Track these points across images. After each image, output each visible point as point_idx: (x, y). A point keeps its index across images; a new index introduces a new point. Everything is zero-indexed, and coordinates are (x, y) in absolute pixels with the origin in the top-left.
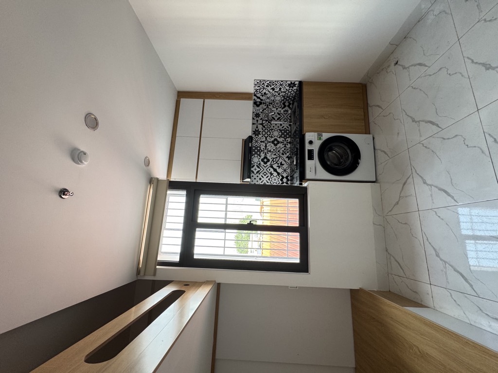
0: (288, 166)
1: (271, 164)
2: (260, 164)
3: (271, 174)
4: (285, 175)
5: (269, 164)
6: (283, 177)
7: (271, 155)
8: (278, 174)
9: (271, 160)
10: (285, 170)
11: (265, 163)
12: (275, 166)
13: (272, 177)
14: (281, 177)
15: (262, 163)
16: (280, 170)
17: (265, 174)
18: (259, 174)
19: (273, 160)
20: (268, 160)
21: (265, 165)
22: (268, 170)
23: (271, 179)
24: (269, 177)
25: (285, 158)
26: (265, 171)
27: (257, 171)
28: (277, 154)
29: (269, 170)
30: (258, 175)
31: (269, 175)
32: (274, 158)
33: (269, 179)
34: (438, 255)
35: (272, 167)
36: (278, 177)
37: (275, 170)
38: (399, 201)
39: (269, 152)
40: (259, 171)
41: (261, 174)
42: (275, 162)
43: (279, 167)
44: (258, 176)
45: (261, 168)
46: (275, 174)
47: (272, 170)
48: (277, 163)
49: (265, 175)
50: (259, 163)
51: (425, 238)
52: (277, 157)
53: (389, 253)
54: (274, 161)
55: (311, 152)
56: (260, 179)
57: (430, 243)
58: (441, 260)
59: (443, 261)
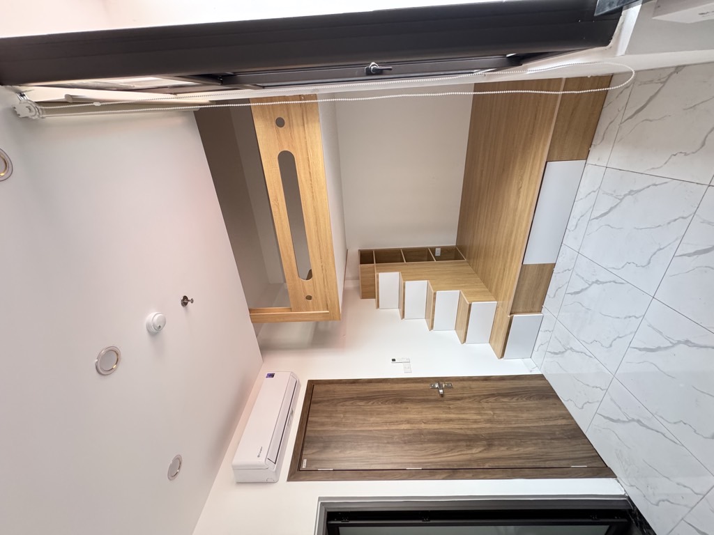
34: (631, 193)
51: (659, 181)
53: (671, 74)
57: (648, 187)
58: (625, 195)
59: (623, 198)
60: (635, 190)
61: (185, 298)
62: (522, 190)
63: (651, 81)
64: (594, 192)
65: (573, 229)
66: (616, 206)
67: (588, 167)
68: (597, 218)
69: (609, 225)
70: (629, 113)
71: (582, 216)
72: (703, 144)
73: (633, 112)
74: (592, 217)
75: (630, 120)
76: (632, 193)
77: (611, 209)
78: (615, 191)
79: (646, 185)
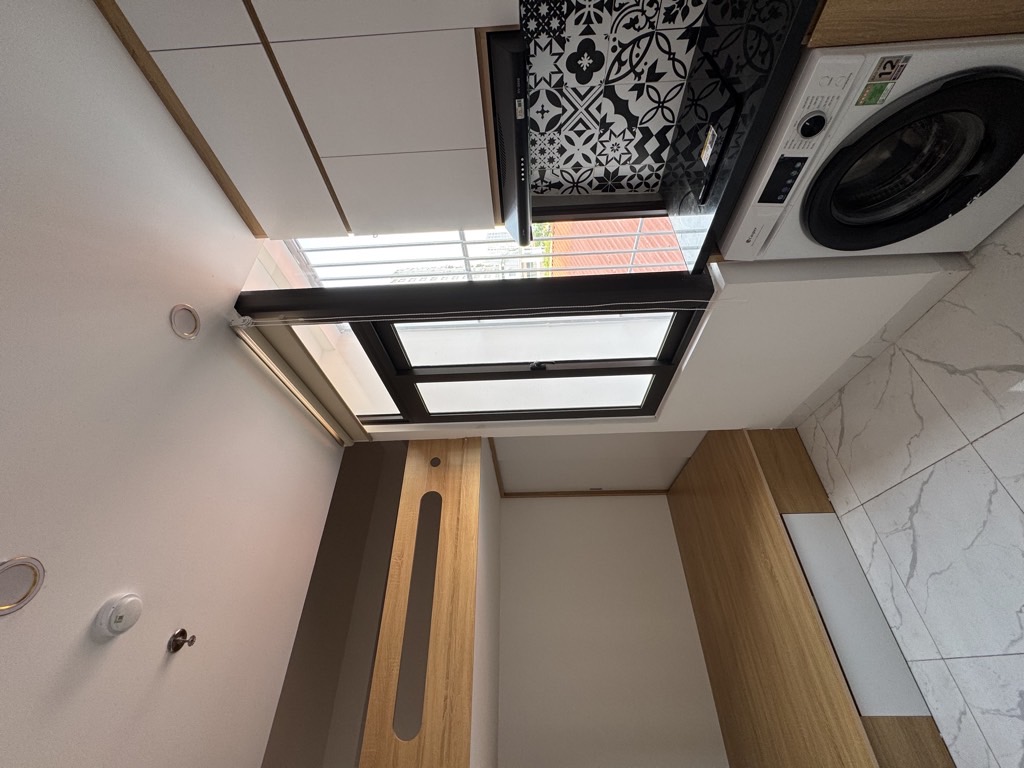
0: (679, 81)
1: (607, 81)
2: (561, 83)
3: (605, 125)
4: (655, 127)
5: (598, 78)
6: (647, 134)
7: (614, 28)
8: (632, 121)
9: (610, 57)
10: (661, 105)
11: (584, 77)
12: (623, 90)
13: (606, 137)
14: (639, 136)
15: (571, 79)
16: (638, 107)
17: (580, 127)
18: (559, 130)
19: (618, 58)
20: (598, 60)
21: (583, 89)
22: (593, 109)
23: (600, 148)
24: (595, 140)
25: (673, 36)
26: (582, 114)
27: (548, 117)
28: (642, 20)
29: (599, 109)
30: (551, 134)
31: (595, 130)
32: (624, 47)
33: (594, 149)
34: (913, 511)
35: (609, 92)
36: (628, 135)
37: (621, 107)
38: (963, 373)
39: (605, 14)
40: (558, 117)
41: (566, 131)
42: (626, 68)
43: (639, 89)
44: (552, 142)
45: (564, 102)
46: (619, 123)
47: (608, 106)
48: (633, 69)
49: (580, 133)
50: (556, 78)
51: (925, 475)
52: (638, 40)
53: (840, 398)
54: (622, 64)
55: (789, 168)
56: (562, 150)
57: (922, 490)
58: (910, 519)
59: (912, 523)
60: (913, 503)
61: (183, 633)
62: (775, 570)
63: (831, 411)
64: (875, 543)
65: (899, 622)
66: (914, 540)
67: (844, 521)
68: (911, 576)
69: (934, 574)
70: (835, 443)
71: (892, 589)
72: (921, 418)
73: (838, 440)
74: (905, 581)
75: (841, 448)
76: (915, 510)
77: (914, 549)
78: (896, 524)
79: (917, 491)
